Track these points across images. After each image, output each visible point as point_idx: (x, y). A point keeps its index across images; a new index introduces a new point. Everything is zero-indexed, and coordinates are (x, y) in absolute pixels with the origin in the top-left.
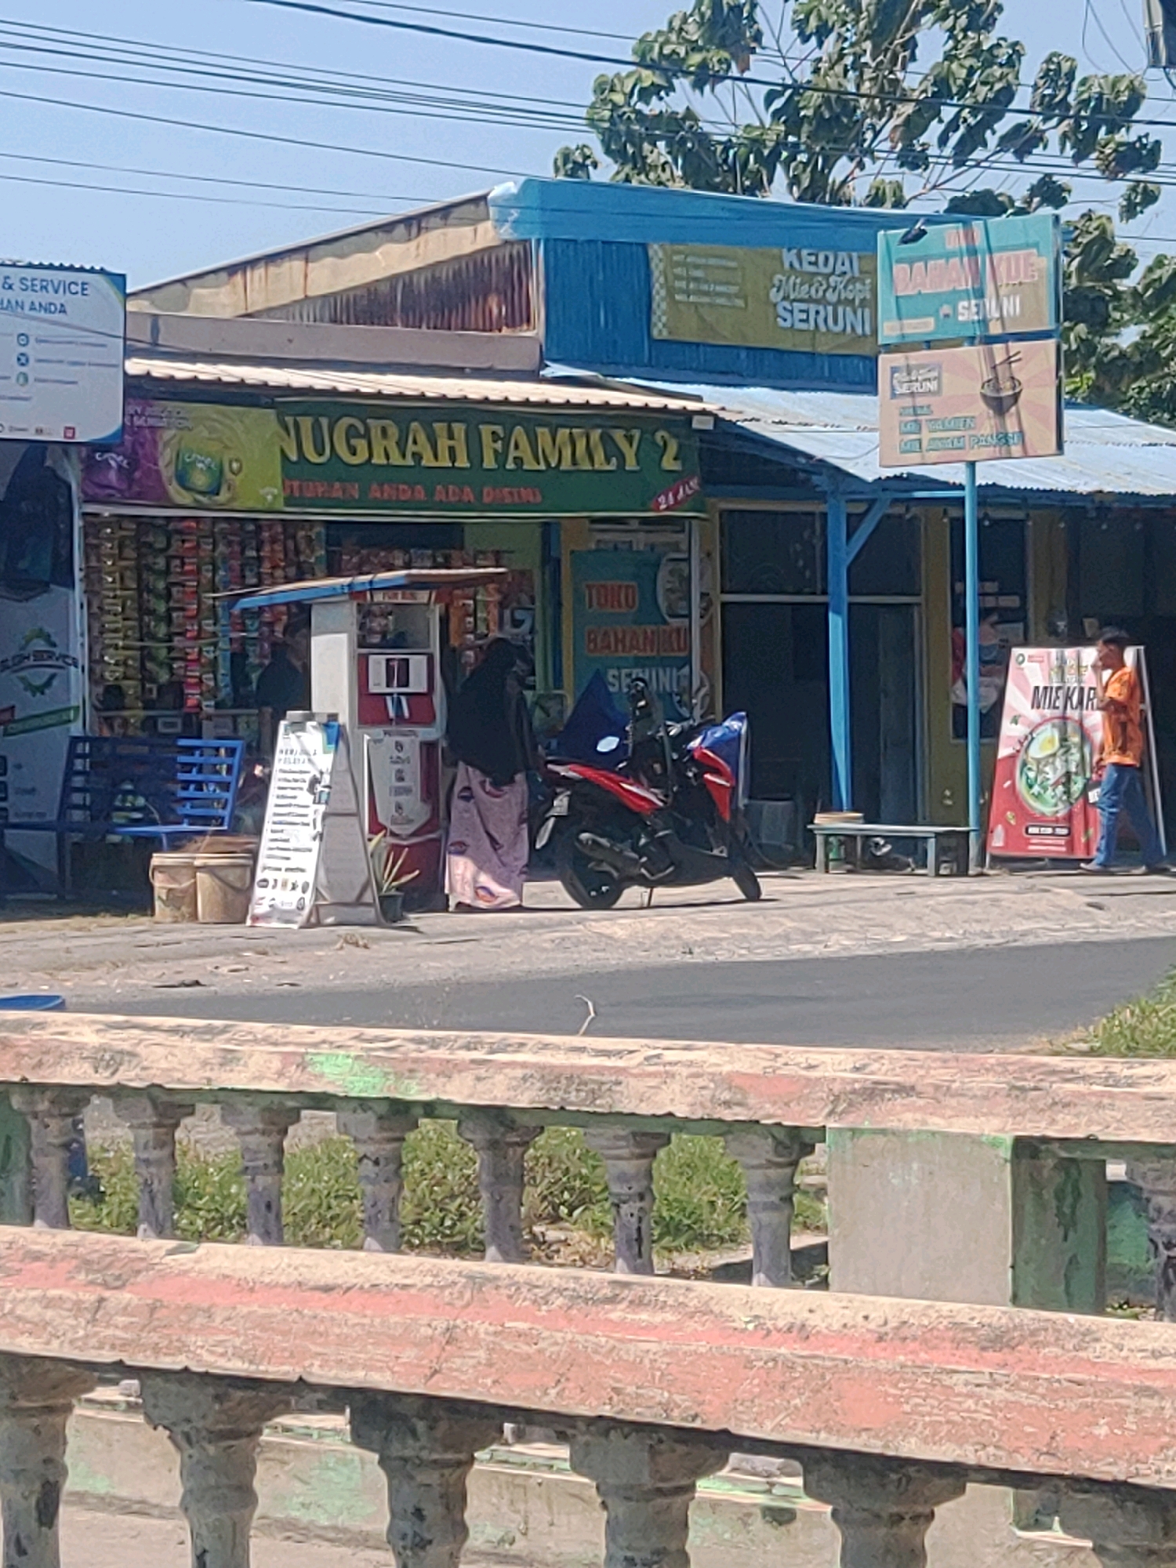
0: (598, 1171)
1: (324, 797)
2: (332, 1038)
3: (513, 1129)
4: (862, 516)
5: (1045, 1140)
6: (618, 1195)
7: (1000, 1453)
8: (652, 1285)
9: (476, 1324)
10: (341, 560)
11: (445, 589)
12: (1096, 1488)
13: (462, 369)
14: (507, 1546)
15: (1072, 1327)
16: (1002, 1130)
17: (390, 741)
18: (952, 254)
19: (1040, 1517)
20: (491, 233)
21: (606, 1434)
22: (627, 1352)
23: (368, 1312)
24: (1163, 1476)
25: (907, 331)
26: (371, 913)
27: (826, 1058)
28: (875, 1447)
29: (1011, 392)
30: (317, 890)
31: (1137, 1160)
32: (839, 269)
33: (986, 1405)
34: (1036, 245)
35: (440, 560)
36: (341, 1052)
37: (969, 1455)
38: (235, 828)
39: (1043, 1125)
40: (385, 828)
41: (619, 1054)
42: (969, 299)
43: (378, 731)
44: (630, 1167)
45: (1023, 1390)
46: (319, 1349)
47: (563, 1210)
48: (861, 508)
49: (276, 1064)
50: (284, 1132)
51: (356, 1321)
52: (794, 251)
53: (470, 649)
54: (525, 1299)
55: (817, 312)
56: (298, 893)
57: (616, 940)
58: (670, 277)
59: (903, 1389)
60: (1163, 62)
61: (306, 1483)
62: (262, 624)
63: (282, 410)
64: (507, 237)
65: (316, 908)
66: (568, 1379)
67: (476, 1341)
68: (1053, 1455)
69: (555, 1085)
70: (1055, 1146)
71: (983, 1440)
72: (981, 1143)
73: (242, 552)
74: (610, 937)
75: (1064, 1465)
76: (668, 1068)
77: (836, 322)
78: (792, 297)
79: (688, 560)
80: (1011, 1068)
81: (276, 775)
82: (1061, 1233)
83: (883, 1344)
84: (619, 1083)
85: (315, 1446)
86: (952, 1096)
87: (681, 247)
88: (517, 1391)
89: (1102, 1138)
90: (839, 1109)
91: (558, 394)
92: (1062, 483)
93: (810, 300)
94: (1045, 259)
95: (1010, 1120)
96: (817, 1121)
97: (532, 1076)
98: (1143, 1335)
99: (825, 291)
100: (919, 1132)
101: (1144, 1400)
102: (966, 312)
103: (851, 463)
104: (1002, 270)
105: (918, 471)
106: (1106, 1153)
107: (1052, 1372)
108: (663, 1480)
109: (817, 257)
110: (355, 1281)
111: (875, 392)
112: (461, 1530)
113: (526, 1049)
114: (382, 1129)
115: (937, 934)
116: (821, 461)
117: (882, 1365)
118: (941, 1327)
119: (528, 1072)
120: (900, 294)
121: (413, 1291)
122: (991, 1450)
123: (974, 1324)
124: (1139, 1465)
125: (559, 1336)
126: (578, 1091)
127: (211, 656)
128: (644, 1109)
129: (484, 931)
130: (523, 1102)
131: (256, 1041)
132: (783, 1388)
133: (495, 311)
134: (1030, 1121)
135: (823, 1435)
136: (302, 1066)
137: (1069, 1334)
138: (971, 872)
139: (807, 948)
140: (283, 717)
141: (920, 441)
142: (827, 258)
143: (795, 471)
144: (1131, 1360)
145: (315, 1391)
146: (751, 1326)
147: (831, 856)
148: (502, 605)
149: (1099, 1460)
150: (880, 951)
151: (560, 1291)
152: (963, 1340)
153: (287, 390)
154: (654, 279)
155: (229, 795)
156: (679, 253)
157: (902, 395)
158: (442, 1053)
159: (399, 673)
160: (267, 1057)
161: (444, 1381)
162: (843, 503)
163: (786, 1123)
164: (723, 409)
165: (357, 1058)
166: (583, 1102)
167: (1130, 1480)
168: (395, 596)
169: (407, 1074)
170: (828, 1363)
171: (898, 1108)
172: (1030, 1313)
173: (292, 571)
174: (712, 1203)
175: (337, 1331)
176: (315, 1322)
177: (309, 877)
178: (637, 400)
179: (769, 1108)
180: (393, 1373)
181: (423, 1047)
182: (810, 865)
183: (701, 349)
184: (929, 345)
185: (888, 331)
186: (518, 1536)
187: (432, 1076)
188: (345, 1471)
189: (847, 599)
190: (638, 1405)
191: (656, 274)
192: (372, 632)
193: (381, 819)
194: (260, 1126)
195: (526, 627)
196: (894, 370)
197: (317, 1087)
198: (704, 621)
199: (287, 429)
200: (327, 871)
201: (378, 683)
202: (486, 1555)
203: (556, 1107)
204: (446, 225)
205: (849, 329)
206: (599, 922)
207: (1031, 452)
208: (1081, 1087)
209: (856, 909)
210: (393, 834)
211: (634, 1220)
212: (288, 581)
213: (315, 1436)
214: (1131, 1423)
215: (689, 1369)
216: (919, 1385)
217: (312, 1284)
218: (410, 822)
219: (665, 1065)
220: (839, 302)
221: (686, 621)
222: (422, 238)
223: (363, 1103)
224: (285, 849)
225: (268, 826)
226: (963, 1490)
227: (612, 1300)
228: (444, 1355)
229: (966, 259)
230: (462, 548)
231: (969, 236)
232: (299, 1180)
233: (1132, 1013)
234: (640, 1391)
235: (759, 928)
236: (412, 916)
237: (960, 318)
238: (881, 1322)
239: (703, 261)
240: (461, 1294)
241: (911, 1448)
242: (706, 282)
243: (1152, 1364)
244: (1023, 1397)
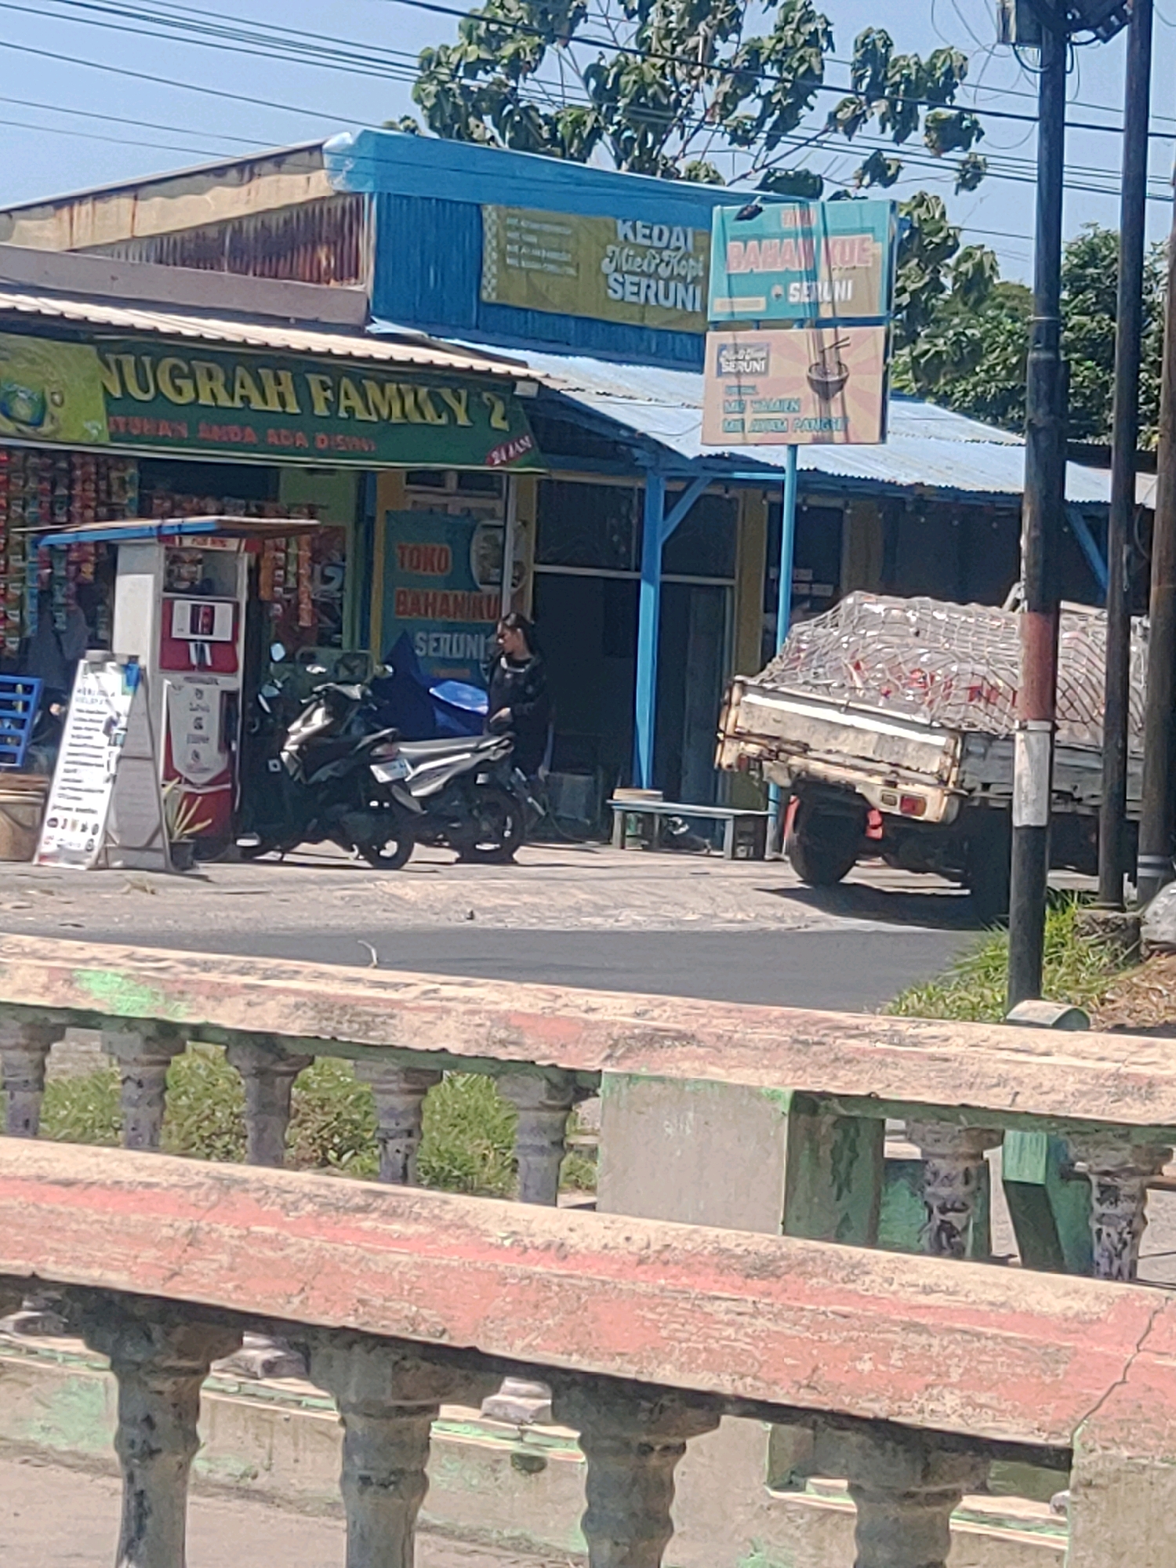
0: (370, 1118)
1: (119, 740)
2: (101, 956)
3: (282, 1059)
4: (679, 495)
5: (824, 1095)
6: (386, 1131)
7: (759, 1384)
8: (407, 1196)
9: (220, 1227)
10: (152, 503)
11: (255, 538)
12: (856, 1425)
13: (287, 319)
14: (249, 1480)
15: (841, 1259)
16: (782, 1083)
17: (191, 688)
18: (788, 234)
19: (794, 1478)
20: (325, 183)
21: (350, 1346)
22: (376, 1264)
23: (110, 1209)
24: (926, 1415)
25: (736, 310)
26: (160, 860)
27: (607, 1001)
28: (629, 1372)
29: (837, 378)
30: (106, 833)
31: (917, 1121)
32: (674, 243)
33: (746, 1335)
34: (872, 230)
35: (254, 510)
36: (111, 970)
37: (726, 1386)
38: (28, 765)
39: (824, 1079)
40: (180, 775)
41: (395, 986)
42: (801, 281)
43: (179, 676)
44: (399, 1102)
45: (785, 1320)
46: (55, 1245)
47: (332, 1155)
48: (679, 486)
49: (43, 979)
50: (46, 1049)
51: (95, 1217)
52: (630, 223)
53: (277, 602)
54: (273, 1203)
55: (648, 287)
56: (88, 834)
57: (407, 902)
58: (503, 242)
59: (661, 1314)
60: (1013, 40)
61: (48, 1407)
62: (69, 563)
63: (103, 348)
64: (340, 188)
65: (105, 850)
66: (312, 1288)
67: (219, 1245)
68: (814, 1388)
69: (327, 1015)
70: (835, 1102)
71: (743, 1370)
72: (759, 1096)
73: (53, 490)
74: (400, 898)
75: (824, 1399)
76: (444, 1003)
77: (667, 297)
78: (624, 269)
79: (504, 528)
80: (794, 1021)
81: (73, 713)
82: (835, 1190)
83: (644, 1267)
84: (392, 1017)
85: (58, 1370)
86: (734, 1046)
87: (516, 212)
88: (259, 1298)
89: (882, 1096)
90: (619, 1053)
91: (383, 350)
92: (884, 474)
93: (643, 274)
94: (880, 244)
95: (791, 1074)
96: (594, 1065)
97: (305, 1004)
98: (914, 1270)
99: (657, 265)
100: (697, 1081)
101: (911, 1335)
102: (798, 293)
103: (674, 439)
104: (836, 253)
105: (740, 451)
106: (886, 1111)
107: (818, 1304)
108: (407, 1398)
109: (651, 230)
110: (96, 1177)
111: (701, 371)
112: (191, 1442)
113: (299, 977)
114: (148, 1051)
115: (729, 916)
116: (643, 435)
117: (642, 1287)
118: (706, 1252)
119: (300, 999)
120: (732, 271)
121: (156, 1190)
122: (749, 1380)
123: (739, 1251)
124: (902, 1404)
125: (306, 1243)
126: (350, 1022)
127: (18, 592)
128: (418, 1044)
129: (273, 883)
130: (294, 1030)
131: (24, 954)
132: (536, 1306)
133: (324, 263)
134: (812, 1076)
135: (575, 1357)
136: (70, 982)
137: (837, 1265)
138: (767, 857)
139: (598, 920)
140: (83, 656)
141: (743, 422)
142: (661, 232)
143: (616, 443)
144: (901, 1294)
145: (47, 1289)
146: (507, 1243)
147: (628, 833)
148: (314, 560)
149: (860, 1396)
150: (670, 928)
151: (310, 1198)
152: (729, 1267)
153: (108, 327)
154: (486, 242)
155: (23, 733)
156: (513, 216)
157: (729, 373)
158: (214, 977)
159: (202, 620)
160: (33, 971)
161: (185, 1283)
162: (662, 482)
163: (562, 1065)
164: (547, 376)
165: (127, 977)
166: (355, 1034)
167: (892, 1419)
168: (205, 543)
169: (177, 996)
170: (585, 1283)
171: (678, 1056)
172: (799, 1243)
173: (103, 511)
174: (484, 1157)
175: (74, 1226)
176: (52, 1217)
177: (99, 819)
178: (461, 362)
179: (545, 1049)
180: (132, 1273)
181: (195, 969)
182: (607, 841)
183: (529, 314)
184: (758, 324)
185: (718, 308)
186: (261, 1471)
187: (201, 999)
188: (88, 1396)
189: (659, 577)
190: (384, 1318)
191: (489, 236)
192: (180, 578)
193: (177, 765)
194: (23, 1041)
195: (335, 585)
196: (722, 348)
197: (83, 1005)
198: (515, 590)
199: (108, 366)
200: (118, 815)
201: (181, 628)
202: (227, 1488)
203: (327, 1037)
204: (279, 172)
205: (679, 306)
206: (388, 882)
207: (853, 439)
208: (865, 1044)
209: (648, 884)
210: (187, 781)
211: (400, 1157)
212: (97, 519)
213: (60, 1360)
214: (896, 1357)
215: (439, 1284)
216: (678, 1311)
217: (52, 1178)
218: (205, 770)
219: (441, 1000)
220: (671, 277)
221: (497, 589)
222: (255, 182)
223: (130, 1023)
224: (76, 787)
225: (61, 766)
226: (718, 1421)
227: (364, 1209)
228: (186, 1256)
229: (800, 240)
230: (276, 500)
231: (805, 216)
232: (65, 1107)
233: (920, 999)
234: (388, 1304)
235: (551, 899)
236: (201, 865)
237: (792, 299)
238: (644, 1244)
239: (535, 226)
240: (207, 1197)
241: (666, 1374)
242: (539, 247)
243: (923, 1299)
244: (783, 1327)
